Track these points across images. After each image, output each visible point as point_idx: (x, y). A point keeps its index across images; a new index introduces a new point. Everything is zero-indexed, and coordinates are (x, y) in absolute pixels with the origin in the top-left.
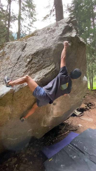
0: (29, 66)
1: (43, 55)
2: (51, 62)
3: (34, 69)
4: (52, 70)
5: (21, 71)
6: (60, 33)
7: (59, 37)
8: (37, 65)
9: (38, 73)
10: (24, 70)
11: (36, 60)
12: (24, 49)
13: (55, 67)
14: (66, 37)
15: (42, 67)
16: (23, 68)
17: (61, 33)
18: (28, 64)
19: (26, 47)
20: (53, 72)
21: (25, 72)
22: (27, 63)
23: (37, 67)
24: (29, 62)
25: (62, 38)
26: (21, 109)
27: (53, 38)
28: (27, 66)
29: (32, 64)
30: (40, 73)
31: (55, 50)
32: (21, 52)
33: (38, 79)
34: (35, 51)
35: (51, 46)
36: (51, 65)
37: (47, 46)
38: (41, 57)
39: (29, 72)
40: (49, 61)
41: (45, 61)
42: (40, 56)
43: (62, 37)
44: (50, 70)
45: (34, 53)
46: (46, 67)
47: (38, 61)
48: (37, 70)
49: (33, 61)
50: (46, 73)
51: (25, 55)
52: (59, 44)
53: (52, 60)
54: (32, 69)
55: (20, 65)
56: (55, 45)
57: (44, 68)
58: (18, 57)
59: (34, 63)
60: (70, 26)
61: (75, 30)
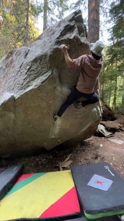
0: (28, 73)
1: (41, 61)
2: (48, 68)
3: (32, 77)
4: (48, 77)
5: (21, 79)
7: (55, 41)
8: (36, 72)
9: (36, 80)
10: (24, 78)
11: (35, 67)
12: (26, 56)
13: (51, 74)
15: (40, 73)
16: (23, 76)
17: (59, 35)
18: (28, 71)
19: (29, 53)
20: (49, 79)
21: (24, 80)
22: (26, 71)
23: (35, 74)
24: (29, 69)
26: (24, 116)
27: (50, 42)
28: (26, 73)
29: (31, 71)
30: (38, 80)
31: (50, 56)
32: (23, 60)
33: (36, 86)
34: (34, 58)
35: (47, 51)
36: (48, 71)
37: (44, 51)
38: (39, 64)
39: (28, 80)
40: (47, 67)
41: (43, 68)
42: (38, 62)
43: (59, 40)
44: (47, 77)
45: (33, 60)
46: (44, 74)
47: (37, 68)
48: (36, 78)
49: (32, 68)
50: (43, 80)
51: (26, 63)
52: (54, 49)
54: (30, 77)
55: (21, 73)
56: (51, 50)
57: (42, 75)
58: (20, 65)
59: (33, 70)
60: (72, 24)
61: (77, 30)
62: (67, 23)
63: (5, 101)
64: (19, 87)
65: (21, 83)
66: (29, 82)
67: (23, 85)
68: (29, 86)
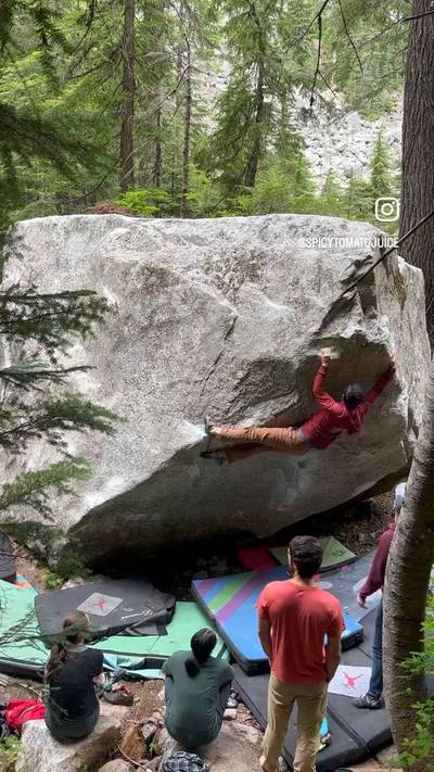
0: (242, 387)
1: (274, 370)
2: (291, 388)
3: (251, 397)
4: (291, 406)
5: (224, 398)
6: (315, 328)
7: (311, 338)
8: (260, 389)
9: (261, 406)
10: (230, 397)
11: (258, 377)
12: (229, 334)
13: (298, 401)
14: (330, 338)
15: (271, 394)
16: (229, 392)
17: (319, 326)
18: (240, 383)
19: (236, 331)
21: (232, 402)
22: (237, 381)
23: (259, 393)
24: (242, 380)
25: (317, 342)
28: (236, 388)
29: (248, 385)
30: (264, 407)
31: (299, 370)
32: (222, 343)
34: (254, 355)
35: (291, 358)
36: (290, 393)
37: (282, 353)
38: (268, 374)
39: (241, 404)
40: (287, 385)
41: (278, 385)
42: (266, 369)
43: (319, 338)
44: (287, 406)
45: (255, 362)
46: (279, 397)
47: (262, 381)
48: (259, 401)
49: (250, 379)
50: (277, 410)
51: (233, 357)
52: (308, 357)
53: (294, 383)
54: (247, 397)
55: (221, 380)
56: (300, 358)
57: (274, 398)
58: (215, 356)
59: (254, 384)
60: (349, 295)
61: (361, 310)
62: (336, 294)
63: (187, 447)
64: (218, 415)
65: (224, 408)
66: (243, 409)
67: (230, 415)
68: (242, 418)
